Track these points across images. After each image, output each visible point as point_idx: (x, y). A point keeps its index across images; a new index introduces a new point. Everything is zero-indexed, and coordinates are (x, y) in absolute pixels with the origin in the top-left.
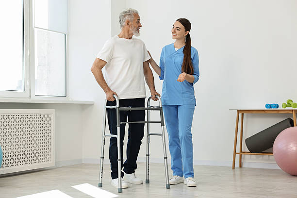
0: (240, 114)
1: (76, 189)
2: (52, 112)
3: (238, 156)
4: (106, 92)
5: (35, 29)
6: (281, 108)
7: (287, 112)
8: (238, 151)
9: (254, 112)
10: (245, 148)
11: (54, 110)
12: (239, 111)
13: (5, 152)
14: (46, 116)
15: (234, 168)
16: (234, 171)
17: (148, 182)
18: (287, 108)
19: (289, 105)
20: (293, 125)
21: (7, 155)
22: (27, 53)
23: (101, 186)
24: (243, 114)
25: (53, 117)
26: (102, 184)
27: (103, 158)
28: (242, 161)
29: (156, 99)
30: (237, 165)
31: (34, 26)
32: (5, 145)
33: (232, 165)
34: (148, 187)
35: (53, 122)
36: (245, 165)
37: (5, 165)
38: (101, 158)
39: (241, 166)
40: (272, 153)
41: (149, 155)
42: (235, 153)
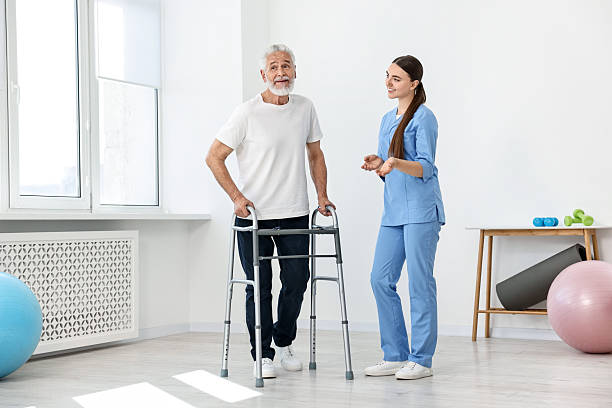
0: (487, 238)
1: (180, 382)
2: (132, 236)
3: (482, 317)
4: (234, 200)
5: (101, 81)
6: (561, 225)
7: (572, 233)
8: (483, 306)
9: (512, 234)
10: (495, 301)
11: (137, 232)
12: (483, 232)
13: (45, 311)
14: (121, 244)
15: (475, 339)
16: (476, 345)
17: (313, 366)
18: (574, 226)
19: (578, 219)
20: (584, 258)
21: (50, 318)
22: (86, 125)
23: (225, 374)
24: (491, 237)
25: (134, 245)
26: (227, 370)
27: (229, 322)
28: (491, 326)
29: (327, 213)
30: (481, 332)
31: (97, 75)
32: (46, 298)
33: (471, 334)
34: (315, 377)
35: (134, 255)
36: (495, 334)
37: (45, 337)
38: (226, 322)
39: (488, 335)
40: (546, 310)
41: (315, 317)
42: (477, 312)
